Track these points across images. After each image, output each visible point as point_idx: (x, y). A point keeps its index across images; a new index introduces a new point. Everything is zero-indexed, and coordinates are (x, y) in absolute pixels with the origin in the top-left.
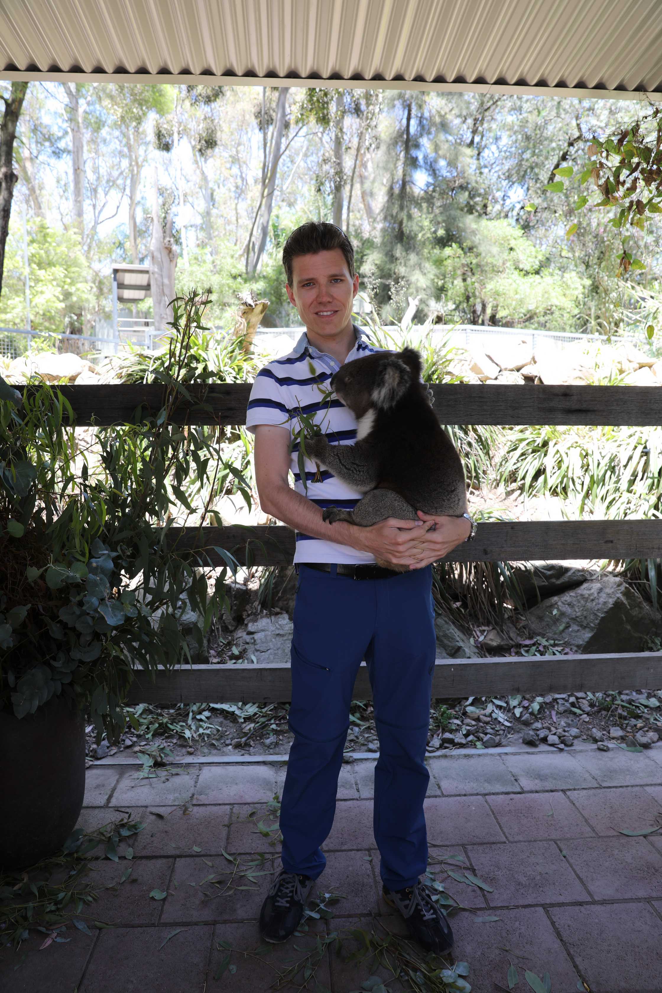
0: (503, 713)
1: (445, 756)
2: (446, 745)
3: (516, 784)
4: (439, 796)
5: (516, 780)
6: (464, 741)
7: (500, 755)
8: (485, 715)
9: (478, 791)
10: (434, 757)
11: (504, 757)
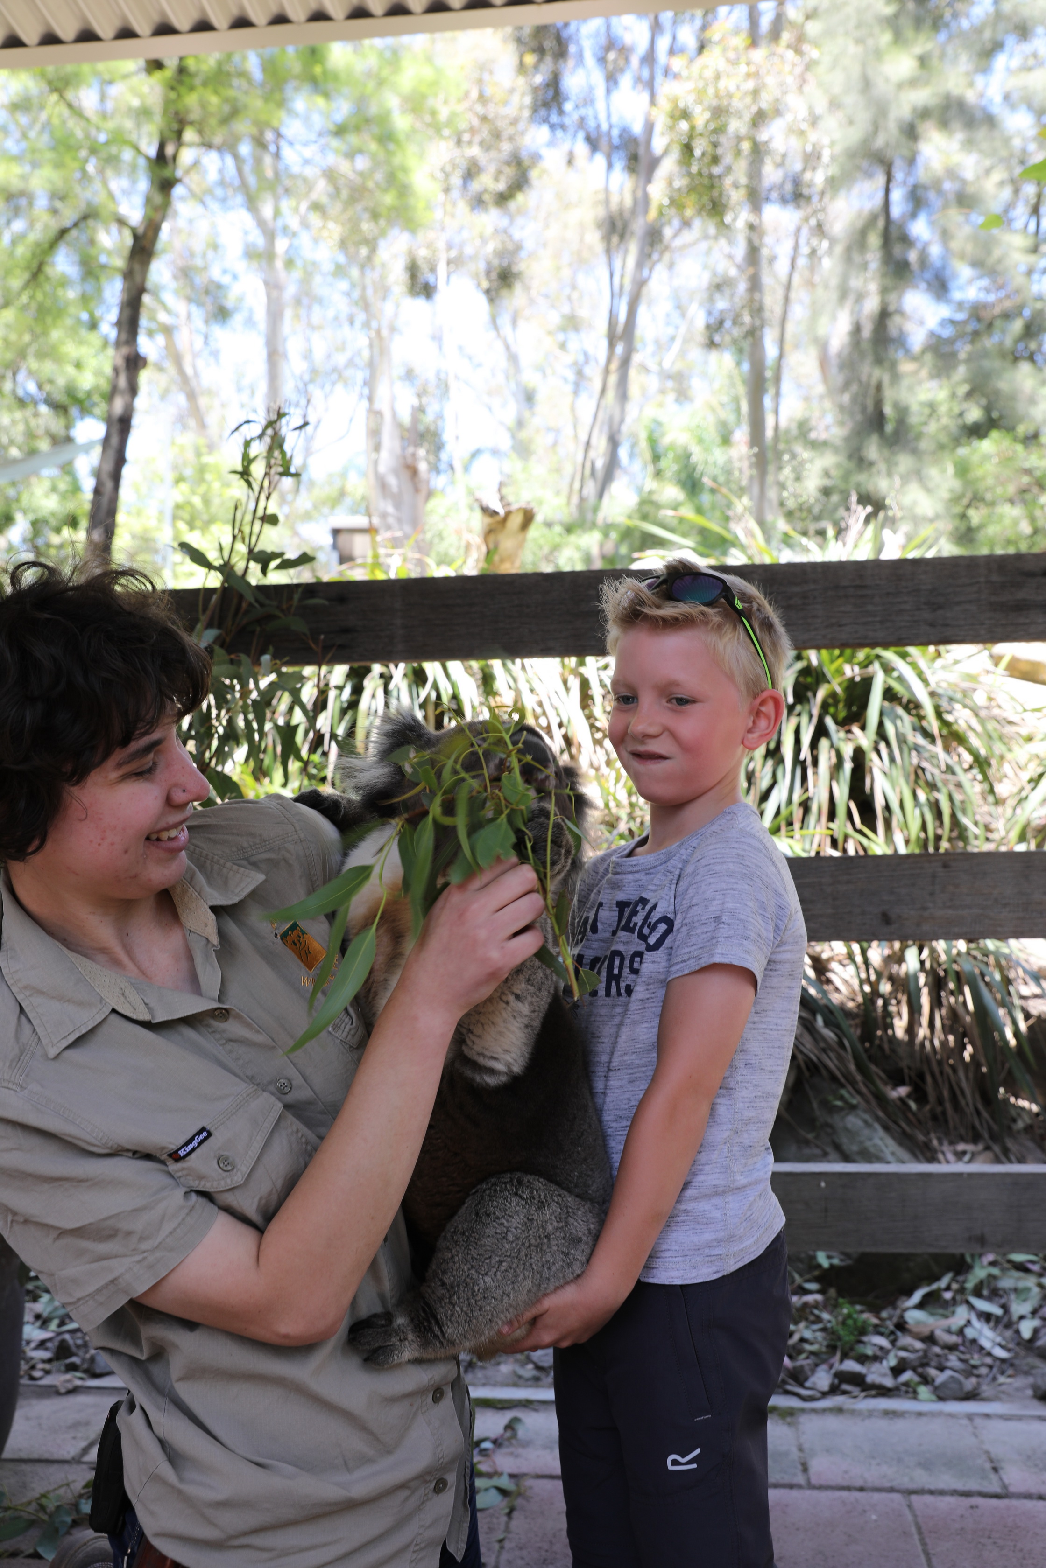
0: (994, 1329)
1: (839, 1410)
2: (845, 1387)
3: (993, 1476)
4: (799, 1487)
5: (995, 1470)
6: (889, 1382)
7: (970, 1417)
8: (949, 1331)
9: (895, 1484)
10: (814, 1411)
11: (978, 1421)
